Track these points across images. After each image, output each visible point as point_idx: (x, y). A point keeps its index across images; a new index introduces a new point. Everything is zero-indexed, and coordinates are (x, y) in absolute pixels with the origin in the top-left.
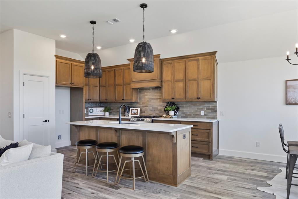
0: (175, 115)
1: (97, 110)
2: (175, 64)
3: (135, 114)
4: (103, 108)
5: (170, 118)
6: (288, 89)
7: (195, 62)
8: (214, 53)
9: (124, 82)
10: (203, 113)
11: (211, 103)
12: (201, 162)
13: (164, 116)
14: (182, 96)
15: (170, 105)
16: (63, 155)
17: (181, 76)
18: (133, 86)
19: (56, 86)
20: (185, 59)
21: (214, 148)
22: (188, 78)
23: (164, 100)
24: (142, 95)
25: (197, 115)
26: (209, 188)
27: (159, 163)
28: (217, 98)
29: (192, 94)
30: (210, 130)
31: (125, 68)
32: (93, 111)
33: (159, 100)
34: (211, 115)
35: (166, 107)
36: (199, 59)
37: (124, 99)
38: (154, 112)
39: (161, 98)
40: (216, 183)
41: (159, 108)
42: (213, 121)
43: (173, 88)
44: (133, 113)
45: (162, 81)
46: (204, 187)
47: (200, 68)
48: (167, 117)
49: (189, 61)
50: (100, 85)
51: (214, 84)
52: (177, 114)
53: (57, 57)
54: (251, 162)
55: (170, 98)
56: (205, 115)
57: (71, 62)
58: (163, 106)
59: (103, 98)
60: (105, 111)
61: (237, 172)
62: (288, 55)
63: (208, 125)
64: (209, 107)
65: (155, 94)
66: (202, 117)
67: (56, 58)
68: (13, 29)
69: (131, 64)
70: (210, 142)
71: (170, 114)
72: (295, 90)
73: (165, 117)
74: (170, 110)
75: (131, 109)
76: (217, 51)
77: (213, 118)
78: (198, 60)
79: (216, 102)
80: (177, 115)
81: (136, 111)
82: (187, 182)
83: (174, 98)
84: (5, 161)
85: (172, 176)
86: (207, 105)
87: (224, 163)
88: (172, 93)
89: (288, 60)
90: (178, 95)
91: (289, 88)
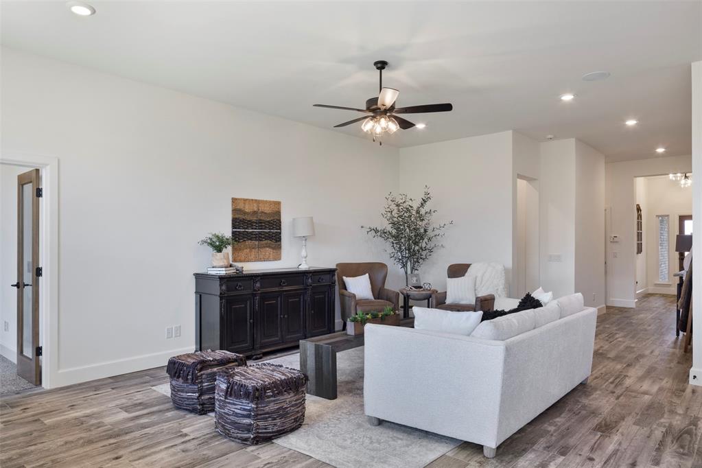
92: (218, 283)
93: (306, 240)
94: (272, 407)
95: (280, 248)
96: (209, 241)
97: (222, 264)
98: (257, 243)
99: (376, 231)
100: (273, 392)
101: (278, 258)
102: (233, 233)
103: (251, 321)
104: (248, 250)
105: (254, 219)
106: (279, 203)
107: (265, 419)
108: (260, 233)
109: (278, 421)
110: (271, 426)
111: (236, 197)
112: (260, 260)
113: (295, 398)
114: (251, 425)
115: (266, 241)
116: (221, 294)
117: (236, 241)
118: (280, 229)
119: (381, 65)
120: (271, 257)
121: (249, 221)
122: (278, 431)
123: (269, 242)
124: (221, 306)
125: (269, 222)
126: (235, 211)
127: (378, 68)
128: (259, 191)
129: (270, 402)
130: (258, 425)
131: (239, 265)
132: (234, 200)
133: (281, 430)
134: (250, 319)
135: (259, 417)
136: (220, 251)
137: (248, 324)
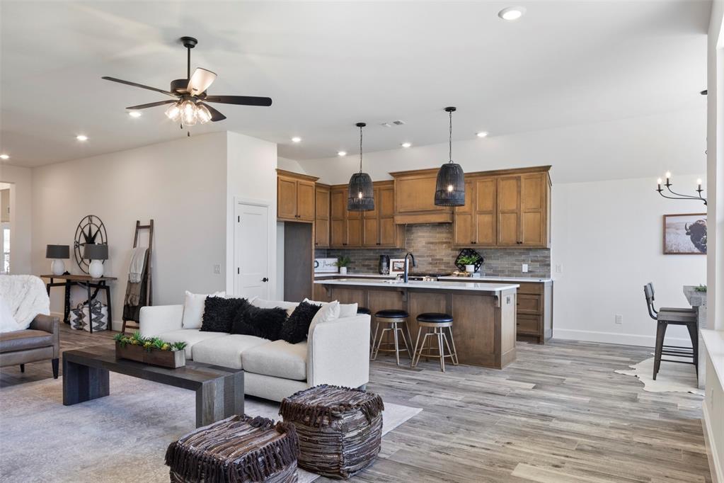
0: (476, 271)
1: (324, 262)
2: (478, 184)
3: (400, 269)
4: (335, 260)
5: (469, 276)
6: (667, 230)
7: (513, 182)
8: (547, 168)
9: (379, 212)
10: (525, 268)
11: (540, 251)
12: (525, 346)
13: (457, 273)
14: (490, 240)
15: (466, 254)
16: (370, 316)
17: (489, 205)
18: (400, 220)
19: (277, 221)
20: (496, 177)
21: (547, 327)
22: (500, 208)
23: (458, 245)
24: (412, 237)
25: (514, 271)
26: (546, 371)
27: (473, 338)
28: (550, 242)
29: (506, 235)
30: (540, 295)
31: (382, 187)
32: (318, 265)
33: (444, 245)
34: (540, 271)
35: (458, 258)
36: (520, 177)
37: (379, 244)
38: (435, 267)
39: (449, 243)
40: (555, 366)
41: (446, 259)
42: (545, 281)
43: (473, 226)
44: (396, 268)
45: (453, 213)
46: (540, 370)
47: (523, 192)
48: (462, 276)
49: (503, 180)
50: (332, 217)
51: (546, 219)
52: (479, 269)
53: (280, 172)
54: (607, 347)
55: (468, 241)
56: (529, 272)
57: (296, 180)
58: (453, 257)
59: (338, 240)
60: (339, 265)
61: (584, 357)
62: (659, 183)
63: (537, 287)
64: (536, 259)
65: (438, 235)
66: (524, 275)
67: (278, 174)
68: (226, 132)
69: (395, 181)
70: (539, 315)
71: (467, 270)
72: (678, 231)
73: (458, 275)
74: (468, 264)
75: (391, 261)
76: (551, 166)
77: (544, 276)
78: (518, 179)
79: (549, 249)
80: (479, 272)
81: (402, 266)
82: (512, 365)
83: (475, 243)
84: (332, 315)
85: (494, 356)
86: (531, 254)
87: (563, 347)
88: (472, 235)
89: (660, 190)
90: (482, 237)
91: (668, 228)
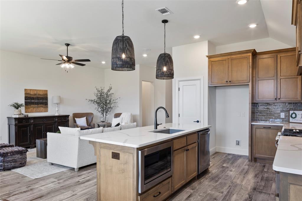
32: (296, 117)
57: (228, 57)
92: (14, 120)
93: (58, 104)
94: (10, 159)
95: (48, 107)
96: (13, 105)
97: (17, 113)
98: (36, 106)
99: (92, 101)
100: (11, 154)
101: (47, 111)
102: (25, 102)
103: (30, 134)
104: (32, 108)
105: (35, 97)
106: (47, 91)
107: (7, 163)
108: (38, 102)
109: (13, 164)
110: (9, 165)
111: (26, 89)
112: (38, 112)
113: (21, 157)
114: (2, 165)
115: (41, 105)
116: (15, 124)
117: (27, 105)
118: (47, 100)
119: (68, 45)
120: (43, 111)
121: (32, 97)
122: (12, 167)
123: (42, 105)
124: (15, 129)
125: (42, 98)
126: (26, 94)
127: (66, 46)
128: (37, 86)
129: (9, 157)
130: (4, 165)
131: (27, 114)
132: (25, 90)
133: (14, 167)
134: (29, 133)
135: (5, 162)
136: (17, 109)
137: (28, 135)
